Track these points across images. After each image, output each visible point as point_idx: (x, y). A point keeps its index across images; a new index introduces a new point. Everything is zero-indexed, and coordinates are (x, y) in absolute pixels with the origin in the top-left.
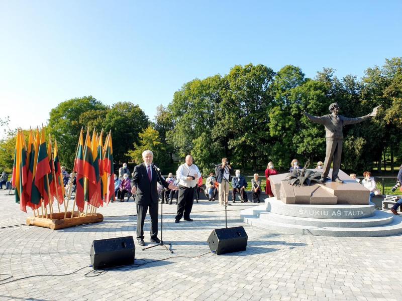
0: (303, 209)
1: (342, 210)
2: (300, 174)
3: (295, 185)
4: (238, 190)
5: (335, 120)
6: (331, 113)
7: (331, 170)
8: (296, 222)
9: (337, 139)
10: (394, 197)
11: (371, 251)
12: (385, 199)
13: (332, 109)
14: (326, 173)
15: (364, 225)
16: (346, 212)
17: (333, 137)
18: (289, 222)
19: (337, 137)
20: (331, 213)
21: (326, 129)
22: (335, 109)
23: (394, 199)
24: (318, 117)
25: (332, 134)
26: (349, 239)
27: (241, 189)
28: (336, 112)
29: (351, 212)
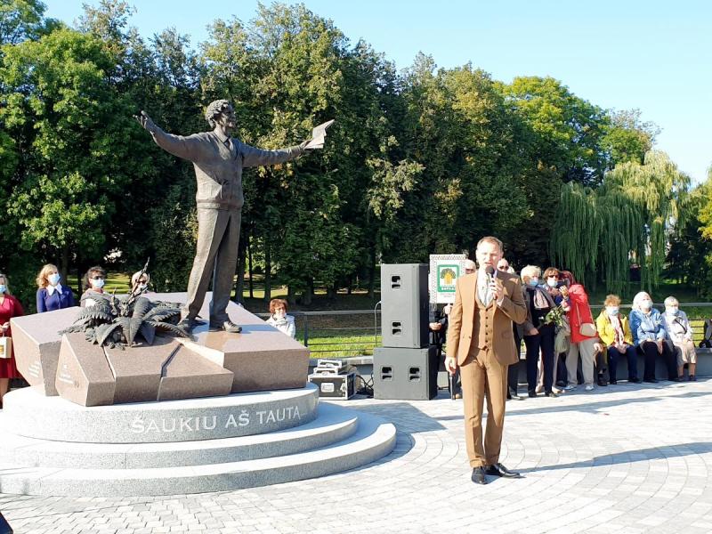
0: (143, 416)
1: (251, 409)
2: (119, 311)
3: (110, 344)
6: (212, 129)
7: (209, 296)
8: (125, 462)
9: (230, 207)
10: (335, 364)
11: (352, 514)
12: (315, 370)
13: (217, 117)
14: (195, 307)
16: (261, 413)
17: (218, 200)
18: (106, 462)
20: (222, 421)
22: (225, 118)
23: (336, 369)
26: (284, 491)
28: (227, 127)
29: (271, 412)
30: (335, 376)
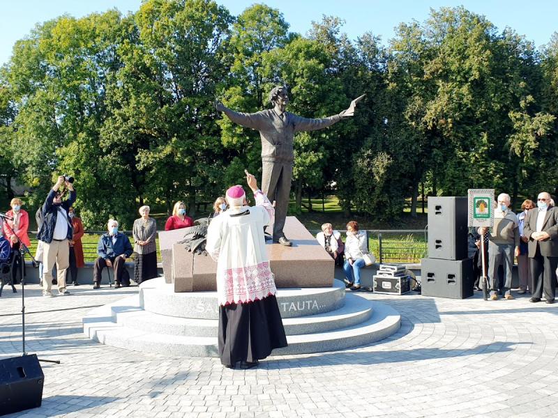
4: (109, 262)
5: (280, 122)
8: (185, 331)
9: (282, 160)
10: (392, 269)
12: (378, 272)
13: (275, 99)
15: (313, 329)
16: (285, 304)
17: (274, 155)
19: (281, 156)
21: (263, 138)
22: (280, 98)
23: (392, 272)
24: (247, 114)
25: (273, 149)
27: (117, 259)
28: (282, 105)
29: (293, 304)
30: (392, 277)
